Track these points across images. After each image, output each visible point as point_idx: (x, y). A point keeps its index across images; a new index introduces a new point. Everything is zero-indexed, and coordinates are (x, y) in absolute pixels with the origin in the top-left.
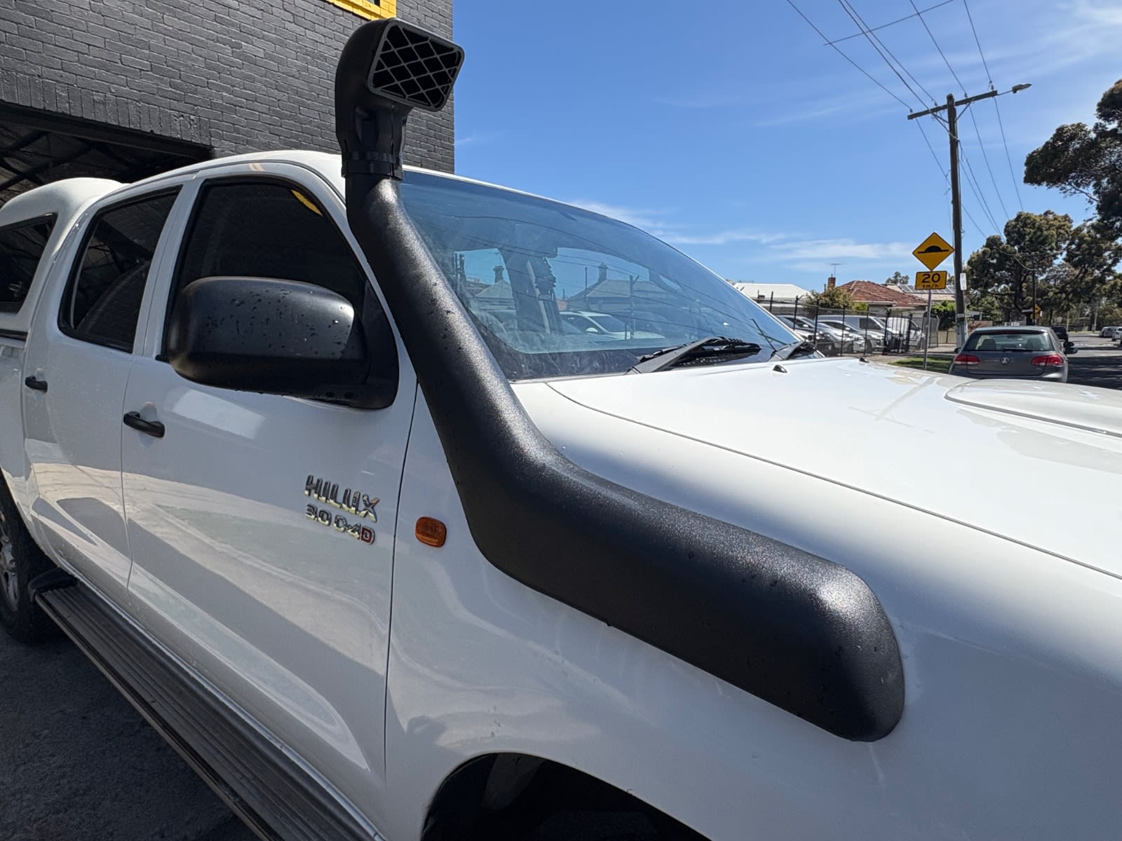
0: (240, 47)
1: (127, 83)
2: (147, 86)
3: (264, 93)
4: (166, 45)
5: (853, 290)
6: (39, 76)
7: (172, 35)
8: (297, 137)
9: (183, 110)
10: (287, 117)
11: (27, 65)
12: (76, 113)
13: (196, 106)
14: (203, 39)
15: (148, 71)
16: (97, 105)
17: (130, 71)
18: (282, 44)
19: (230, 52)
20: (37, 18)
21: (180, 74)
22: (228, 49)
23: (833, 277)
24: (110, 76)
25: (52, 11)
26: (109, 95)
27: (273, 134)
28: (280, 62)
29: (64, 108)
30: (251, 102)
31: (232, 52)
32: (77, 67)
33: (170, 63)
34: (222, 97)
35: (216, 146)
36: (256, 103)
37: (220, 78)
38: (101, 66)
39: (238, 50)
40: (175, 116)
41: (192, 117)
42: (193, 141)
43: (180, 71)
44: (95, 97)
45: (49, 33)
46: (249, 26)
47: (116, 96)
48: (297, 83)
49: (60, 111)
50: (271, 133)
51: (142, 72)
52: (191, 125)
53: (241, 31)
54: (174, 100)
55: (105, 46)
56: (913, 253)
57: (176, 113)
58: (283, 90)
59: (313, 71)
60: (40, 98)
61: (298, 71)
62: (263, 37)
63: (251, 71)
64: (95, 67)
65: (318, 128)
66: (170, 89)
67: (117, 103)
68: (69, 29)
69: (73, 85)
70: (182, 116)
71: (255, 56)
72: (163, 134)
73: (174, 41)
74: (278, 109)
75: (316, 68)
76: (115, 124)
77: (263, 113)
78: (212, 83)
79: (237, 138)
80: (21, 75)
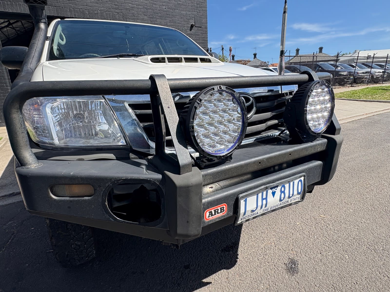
1: (103, 6)
2: (108, 6)
3: (141, 2)
6: (81, 9)
8: (152, 15)
9: (118, 12)
10: (149, 9)
11: (78, 6)
13: (122, 10)
24: (99, 5)
26: (99, 11)
27: (145, 15)
29: (88, 17)
32: (90, 4)
34: (129, 6)
36: (139, 6)
41: (121, 14)
44: (95, 12)
52: (121, 16)
54: (116, 9)
57: (117, 13)
60: (82, 15)
65: (159, 11)
66: (114, 6)
67: (101, 13)
69: (89, 10)
74: (146, 7)
77: (142, 9)
78: (126, 2)
79: (134, 18)
80: (77, 9)
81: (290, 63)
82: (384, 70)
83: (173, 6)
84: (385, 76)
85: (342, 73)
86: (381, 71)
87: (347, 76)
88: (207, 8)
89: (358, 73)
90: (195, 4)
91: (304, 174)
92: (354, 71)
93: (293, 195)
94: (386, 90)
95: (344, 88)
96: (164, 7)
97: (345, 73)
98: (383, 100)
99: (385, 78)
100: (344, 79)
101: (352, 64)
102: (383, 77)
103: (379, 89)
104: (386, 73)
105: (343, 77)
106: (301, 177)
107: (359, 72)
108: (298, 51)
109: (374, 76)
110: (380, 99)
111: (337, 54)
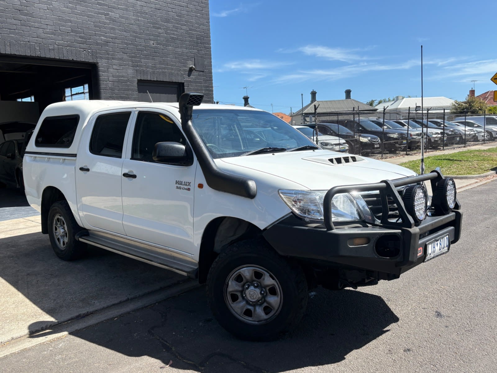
0: (108, 14)
1: (62, 39)
2: (70, 39)
3: (120, 35)
4: (77, 19)
5: (488, 98)
6: (28, 42)
7: (80, 14)
9: (85, 48)
10: (130, 44)
11: (24, 38)
12: (43, 55)
13: (90, 45)
14: (93, 14)
15: (70, 32)
16: (51, 51)
17: (63, 34)
18: (127, 10)
19: (104, 18)
20: (27, 17)
21: (84, 32)
22: (104, 17)
23: (473, 89)
24: (56, 37)
25: (33, 13)
26: (55, 46)
27: (124, 53)
28: (127, 19)
29: (38, 54)
30: (114, 40)
31: (105, 18)
32: (43, 35)
33: (79, 27)
34: (101, 40)
35: (99, 62)
36: (116, 40)
37: (100, 31)
38: (52, 33)
39: (107, 16)
40: (82, 51)
41: (89, 51)
42: (90, 61)
43: (83, 30)
44: (50, 48)
45: (32, 22)
46: (112, 4)
47: (58, 46)
48: (135, 27)
49: (36, 55)
50: (123, 53)
51: (68, 33)
52: (89, 54)
53: (109, 7)
54: (81, 44)
55: (53, 24)
56: (491, 80)
57: (82, 50)
58: (128, 32)
59: (141, 20)
60: (29, 51)
61: (134, 21)
62: (119, 8)
63: (113, 25)
64: (49, 34)
65: (144, 47)
66: (80, 39)
67: (58, 49)
68: (39, 19)
69: (41, 44)
70: (85, 51)
71: (115, 18)
72: (77, 60)
73: (81, 17)
74: (126, 41)
75: (143, 19)
76: (58, 58)
77: (119, 44)
78: (97, 34)
79: (108, 58)
80: (22, 42)
81: (304, 114)
82: (442, 131)
83: (164, 40)
84: (445, 139)
85: (392, 136)
86: (439, 131)
87: (399, 140)
88: (210, 44)
89: (411, 135)
90: (194, 38)
91: (448, 234)
92: (406, 132)
93: (445, 246)
94: (452, 160)
95: (398, 158)
96: (152, 42)
97: (395, 136)
98: (452, 175)
99: (446, 142)
100: (394, 145)
101: (400, 121)
102: (443, 140)
103: (444, 160)
104: (445, 135)
105: (394, 141)
106: (447, 235)
107: (412, 133)
108: (314, 94)
109: (431, 139)
110: (449, 174)
111: (383, 110)
